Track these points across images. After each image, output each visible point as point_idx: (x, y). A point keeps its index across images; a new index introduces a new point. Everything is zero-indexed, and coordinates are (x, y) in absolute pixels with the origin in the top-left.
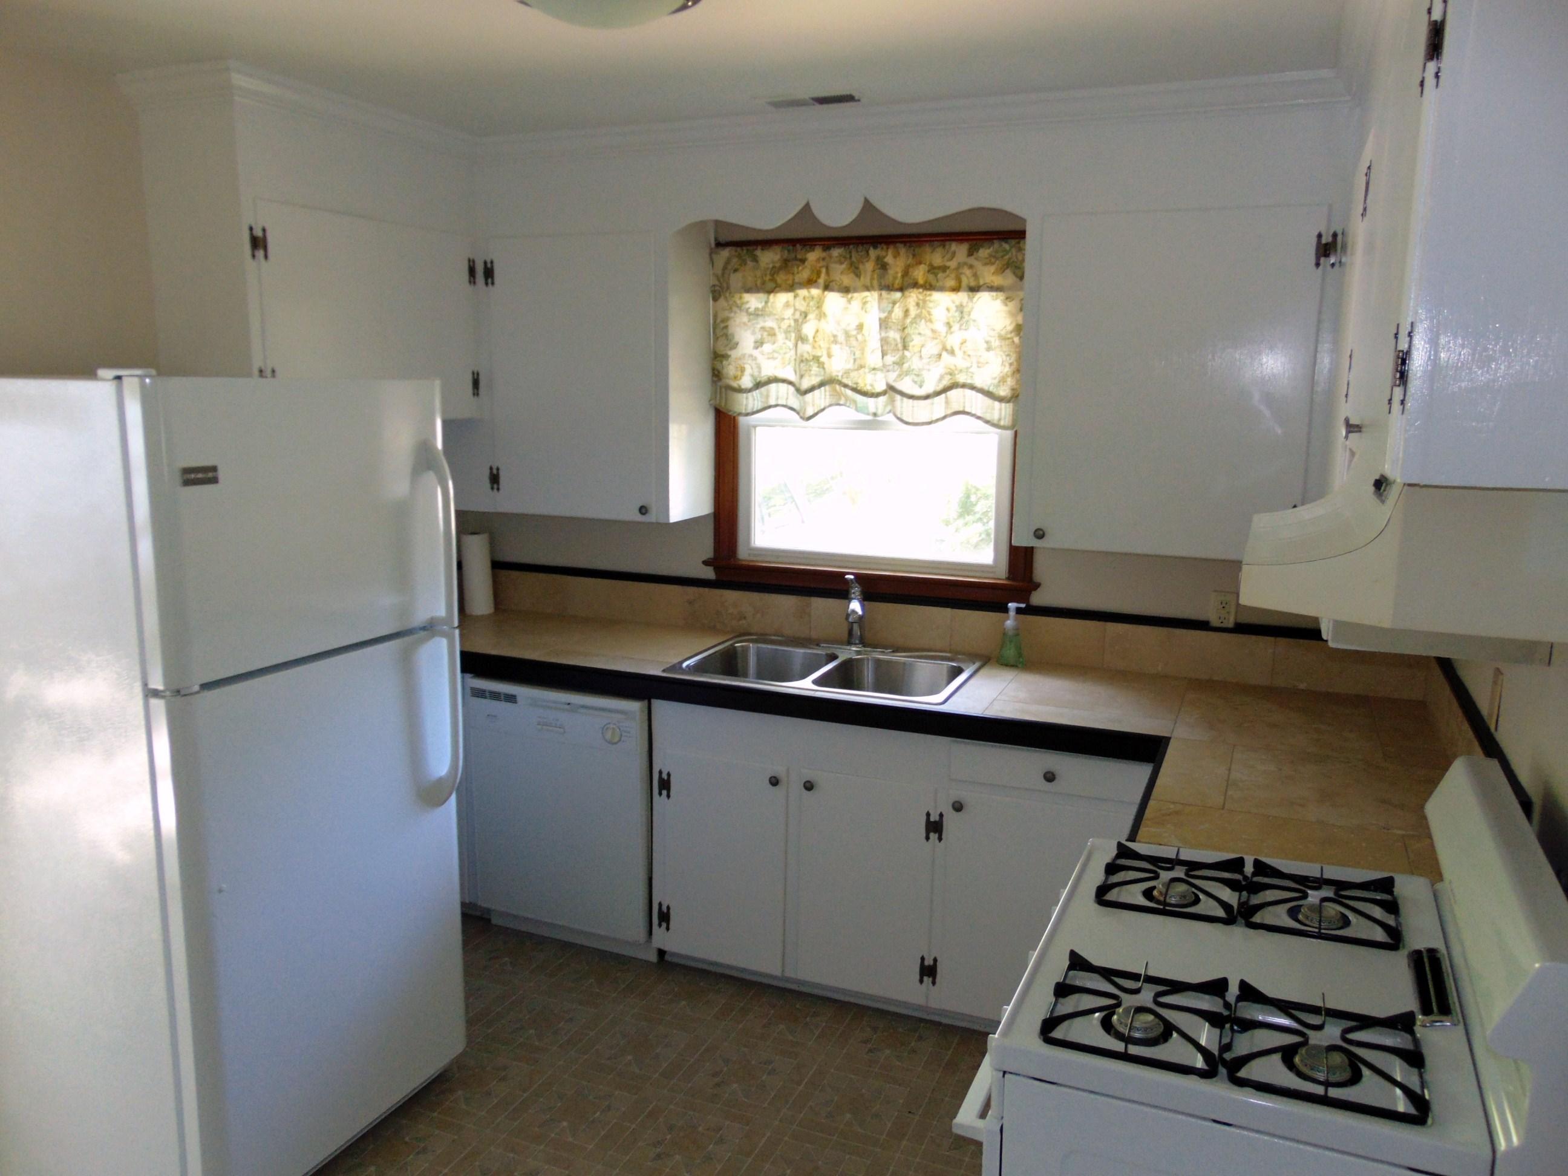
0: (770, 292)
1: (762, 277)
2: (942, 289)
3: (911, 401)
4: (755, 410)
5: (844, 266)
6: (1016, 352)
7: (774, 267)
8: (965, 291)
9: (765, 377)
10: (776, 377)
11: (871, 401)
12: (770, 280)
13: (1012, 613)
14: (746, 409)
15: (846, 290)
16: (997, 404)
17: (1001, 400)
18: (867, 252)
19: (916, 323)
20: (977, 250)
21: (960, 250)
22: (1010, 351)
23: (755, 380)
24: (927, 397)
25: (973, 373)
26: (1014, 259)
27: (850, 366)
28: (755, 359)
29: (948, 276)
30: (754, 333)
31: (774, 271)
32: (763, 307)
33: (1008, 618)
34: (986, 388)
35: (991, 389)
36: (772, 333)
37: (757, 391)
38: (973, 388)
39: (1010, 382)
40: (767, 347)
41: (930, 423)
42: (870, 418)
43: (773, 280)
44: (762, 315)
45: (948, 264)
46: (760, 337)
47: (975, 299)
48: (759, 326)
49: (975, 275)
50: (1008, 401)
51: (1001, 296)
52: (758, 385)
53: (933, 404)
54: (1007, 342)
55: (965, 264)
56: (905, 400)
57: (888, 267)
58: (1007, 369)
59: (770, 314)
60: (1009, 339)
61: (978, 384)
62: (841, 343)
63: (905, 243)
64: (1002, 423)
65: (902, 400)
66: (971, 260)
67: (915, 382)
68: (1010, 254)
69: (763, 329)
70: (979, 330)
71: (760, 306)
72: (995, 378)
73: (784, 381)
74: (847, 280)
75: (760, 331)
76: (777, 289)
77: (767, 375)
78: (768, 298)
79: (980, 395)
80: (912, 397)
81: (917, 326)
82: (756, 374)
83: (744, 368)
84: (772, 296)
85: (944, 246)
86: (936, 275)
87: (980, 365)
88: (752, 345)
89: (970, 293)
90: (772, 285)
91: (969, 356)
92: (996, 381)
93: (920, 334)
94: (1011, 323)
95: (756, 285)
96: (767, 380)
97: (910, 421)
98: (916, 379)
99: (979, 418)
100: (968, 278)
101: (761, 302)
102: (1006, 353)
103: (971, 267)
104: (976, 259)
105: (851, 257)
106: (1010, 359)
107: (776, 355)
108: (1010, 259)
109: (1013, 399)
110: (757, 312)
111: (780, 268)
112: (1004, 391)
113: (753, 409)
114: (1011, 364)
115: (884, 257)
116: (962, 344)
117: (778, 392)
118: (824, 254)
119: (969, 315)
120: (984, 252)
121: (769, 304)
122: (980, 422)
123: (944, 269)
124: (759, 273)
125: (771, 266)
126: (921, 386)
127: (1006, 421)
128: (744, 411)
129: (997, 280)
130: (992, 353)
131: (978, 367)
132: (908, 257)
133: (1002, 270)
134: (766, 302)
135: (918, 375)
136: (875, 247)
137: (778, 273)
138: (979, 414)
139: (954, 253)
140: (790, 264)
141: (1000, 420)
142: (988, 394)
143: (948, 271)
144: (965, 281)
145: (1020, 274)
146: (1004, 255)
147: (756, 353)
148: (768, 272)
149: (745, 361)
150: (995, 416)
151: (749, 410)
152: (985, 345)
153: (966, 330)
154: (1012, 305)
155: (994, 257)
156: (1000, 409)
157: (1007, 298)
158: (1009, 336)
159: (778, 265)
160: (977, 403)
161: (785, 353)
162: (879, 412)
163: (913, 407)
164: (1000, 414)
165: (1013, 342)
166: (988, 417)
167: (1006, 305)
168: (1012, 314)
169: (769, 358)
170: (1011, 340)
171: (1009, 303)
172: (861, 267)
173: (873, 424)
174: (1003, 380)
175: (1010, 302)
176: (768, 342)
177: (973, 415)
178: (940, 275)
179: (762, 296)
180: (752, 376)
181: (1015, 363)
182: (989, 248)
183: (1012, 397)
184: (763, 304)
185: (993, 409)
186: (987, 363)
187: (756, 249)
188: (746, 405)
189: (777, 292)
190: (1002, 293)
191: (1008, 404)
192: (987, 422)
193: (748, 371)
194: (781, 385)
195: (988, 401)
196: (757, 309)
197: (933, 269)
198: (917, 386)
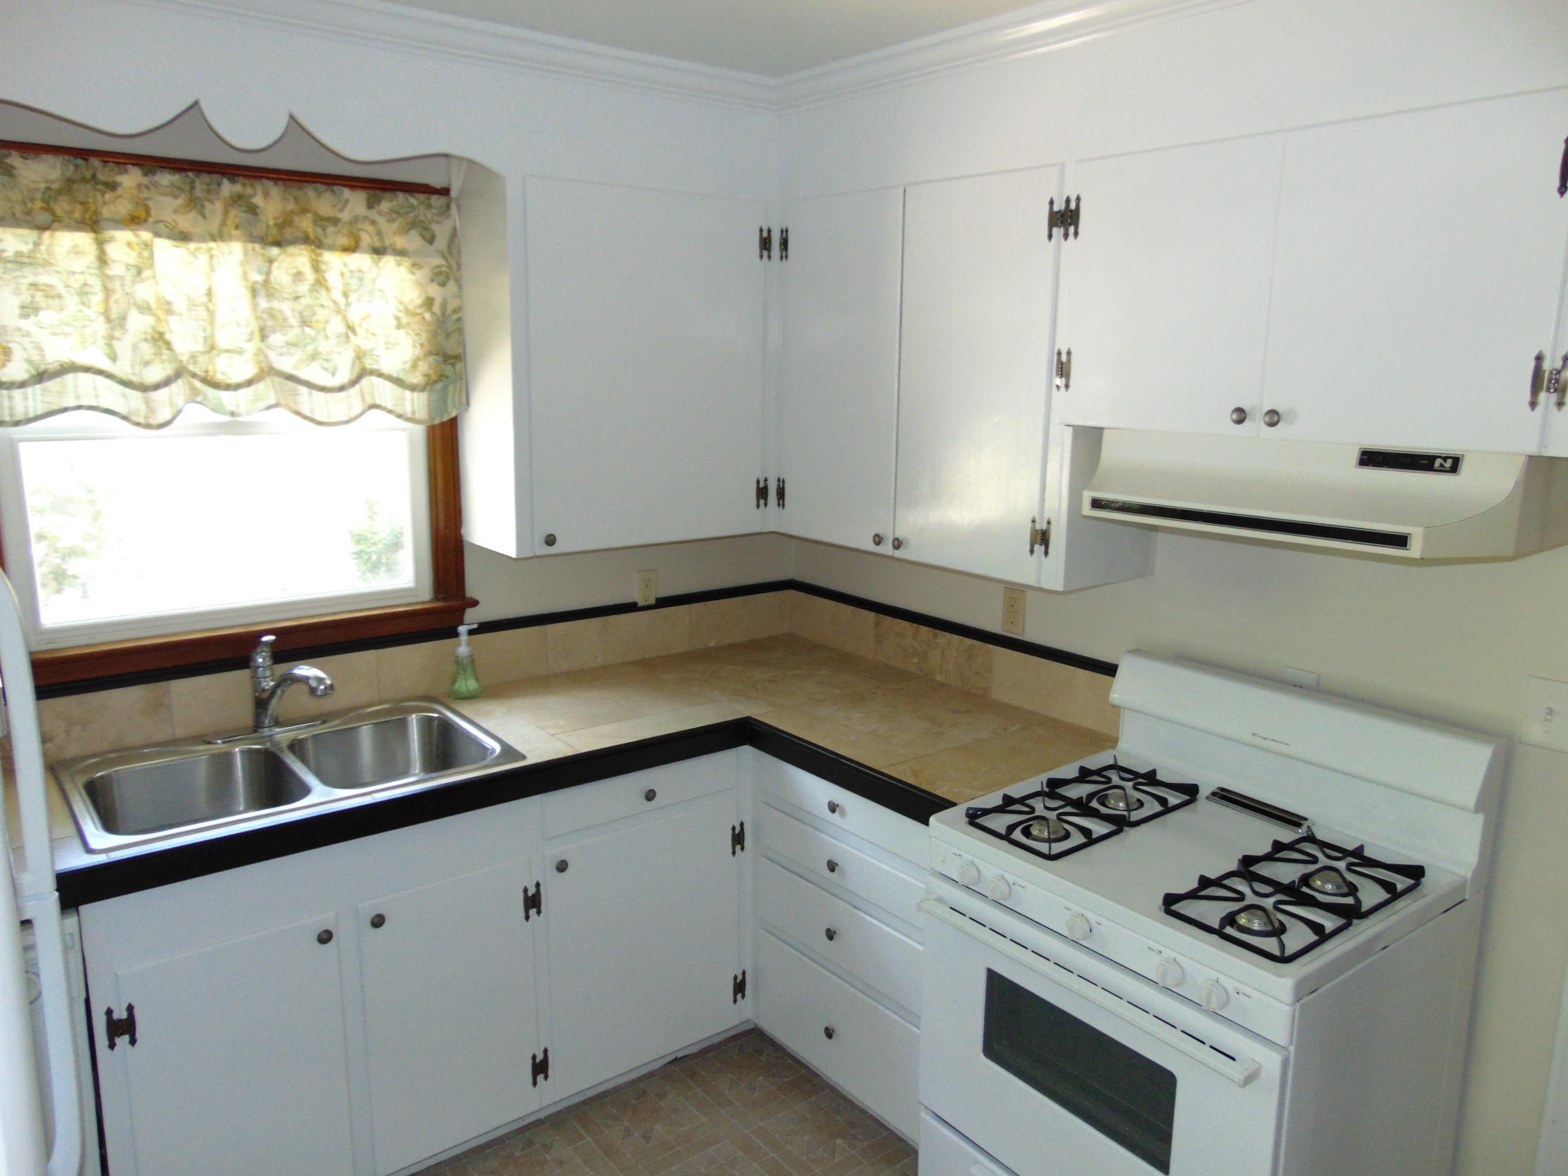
0: (43, 228)
1: (25, 203)
2: (331, 248)
3: (322, 394)
4: (31, 415)
5: (180, 201)
6: (427, 331)
7: (48, 189)
8: (365, 252)
9: (56, 364)
10: (73, 363)
11: (226, 396)
12: (43, 209)
13: (464, 638)
14: (11, 415)
15: (184, 237)
16: (408, 394)
17: (413, 388)
18: (219, 184)
19: (316, 291)
20: (379, 203)
21: (356, 202)
22: (421, 330)
23: (36, 368)
24: (342, 389)
25: (378, 356)
26: (422, 217)
27: (200, 347)
28: (28, 334)
29: (339, 231)
30: (17, 292)
31: (49, 197)
32: (30, 251)
33: (459, 645)
34: (395, 375)
35: (401, 376)
36: (51, 294)
37: (38, 387)
38: (380, 375)
39: (423, 367)
40: (47, 317)
41: (348, 422)
42: (227, 418)
43: (48, 209)
44: (30, 264)
45: (339, 215)
46: (29, 299)
47: (381, 264)
48: (26, 281)
49: (379, 233)
50: (423, 390)
51: (406, 262)
52: (41, 377)
53: (350, 397)
54: (417, 318)
55: (366, 218)
56: (315, 393)
57: (258, 211)
58: (418, 351)
59: (46, 264)
60: (418, 314)
61: (386, 369)
62: (180, 314)
63: (276, 180)
64: (417, 416)
65: (310, 393)
66: (373, 214)
67: (326, 369)
68: (416, 212)
69: (34, 286)
70: (387, 302)
71: (25, 249)
72: (406, 363)
73: (87, 369)
74: (185, 222)
75: (28, 289)
76: (56, 224)
77: (58, 361)
78: (40, 237)
79: (388, 384)
80: (323, 389)
81: (319, 296)
82: (36, 358)
83: (10, 348)
84: (47, 235)
85: (333, 191)
86: (324, 229)
87: (389, 346)
88: (17, 311)
89: (375, 256)
90: (46, 217)
91: (374, 335)
92: (408, 366)
93: (322, 306)
94: (420, 296)
95: (14, 215)
96: (59, 368)
97: (325, 420)
98: (326, 365)
99: (390, 412)
100: (370, 235)
101: (27, 243)
102: (416, 332)
103: (373, 222)
104: (379, 213)
105: (193, 188)
106: (420, 339)
107: (67, 329)
108: (416, 217)
109: (428, 388)
110: (20, 259)
111: (60, 192)
112: (417, 379)
113: (26, 413)
114: (422, 345)
115: (252, 196)
116: (363, 319)
117: (76, 386)
118: (145, 180)
119: (374, 281)
120: (385, 205)
121: (43, 248)
122: (391, 417)
123: (335, 221)
124: (16, 196)
125: (43, 186)
126: (333, 374)
127: (422, 414)
128: (7, 418)
129: (400, 242)
130: (402, 331)
131: (387, 349)
132: (284, 199)
133: (405, 230)
134: (37, 244)
135: (328, 360)
136: (233, 181)
137: (56, 200)
138: (390, 407)
139: (347, 201)
140: (75, 187)
141: (414, 412)
142: (398, 382)
143: (340, 225)
144: (366, 239)
145: (428, 237)
146: (408, 212)
147: (26, 324)
148: (38, 195)
149: (8, 338)
150: (408, 410)
151: (19, 416)
152: (395, 322)
153: (370, 302)
154: (422, 275)
155: (397, 213)
156: (412, 400)
157: (414, 265)
158: (419, 311)
159: (55, 186)
160: (386, 392)
161: (84, 327)
162: (242, 410)
163: (327, 402)
164: (413, 406)
165: (424, 318)
166: (399, 410)
167: (414, 273)
168: (418, 283)
169: (54, 334)
170: (420, 316)
171: (416, 271)
172: (208, 205)
173: (234, 425)
174: (415, 366)
175: (419, 269)
176: (48, 308)
177: (384, 409)
178: (331, 229)
179: (30, 235)
180: (29, 361)
181: (426, 344)
182: (392, 200)
183: (426, 385)
184: (31, 246)
185: (404, 400)
186: (397, 344)
187: (9, 155)
188: (11, 409)
189: (56, 230)
190: (406, 259)
191: (421, 394)
192: (400, 416)
193: (18, 354)
194: (82, 376)
195: (397, 390)
196: (18, 254)
197: (323, 221)
198: (329, 375)
